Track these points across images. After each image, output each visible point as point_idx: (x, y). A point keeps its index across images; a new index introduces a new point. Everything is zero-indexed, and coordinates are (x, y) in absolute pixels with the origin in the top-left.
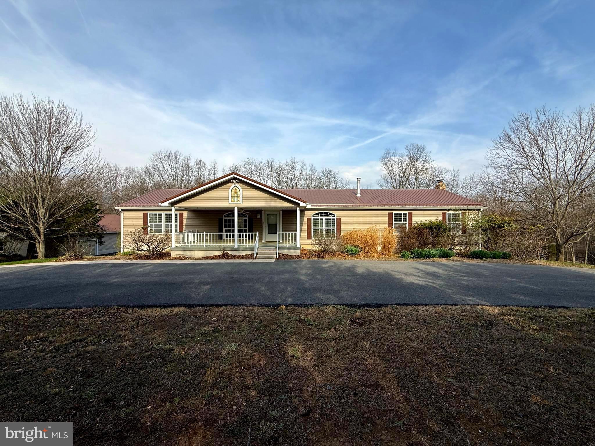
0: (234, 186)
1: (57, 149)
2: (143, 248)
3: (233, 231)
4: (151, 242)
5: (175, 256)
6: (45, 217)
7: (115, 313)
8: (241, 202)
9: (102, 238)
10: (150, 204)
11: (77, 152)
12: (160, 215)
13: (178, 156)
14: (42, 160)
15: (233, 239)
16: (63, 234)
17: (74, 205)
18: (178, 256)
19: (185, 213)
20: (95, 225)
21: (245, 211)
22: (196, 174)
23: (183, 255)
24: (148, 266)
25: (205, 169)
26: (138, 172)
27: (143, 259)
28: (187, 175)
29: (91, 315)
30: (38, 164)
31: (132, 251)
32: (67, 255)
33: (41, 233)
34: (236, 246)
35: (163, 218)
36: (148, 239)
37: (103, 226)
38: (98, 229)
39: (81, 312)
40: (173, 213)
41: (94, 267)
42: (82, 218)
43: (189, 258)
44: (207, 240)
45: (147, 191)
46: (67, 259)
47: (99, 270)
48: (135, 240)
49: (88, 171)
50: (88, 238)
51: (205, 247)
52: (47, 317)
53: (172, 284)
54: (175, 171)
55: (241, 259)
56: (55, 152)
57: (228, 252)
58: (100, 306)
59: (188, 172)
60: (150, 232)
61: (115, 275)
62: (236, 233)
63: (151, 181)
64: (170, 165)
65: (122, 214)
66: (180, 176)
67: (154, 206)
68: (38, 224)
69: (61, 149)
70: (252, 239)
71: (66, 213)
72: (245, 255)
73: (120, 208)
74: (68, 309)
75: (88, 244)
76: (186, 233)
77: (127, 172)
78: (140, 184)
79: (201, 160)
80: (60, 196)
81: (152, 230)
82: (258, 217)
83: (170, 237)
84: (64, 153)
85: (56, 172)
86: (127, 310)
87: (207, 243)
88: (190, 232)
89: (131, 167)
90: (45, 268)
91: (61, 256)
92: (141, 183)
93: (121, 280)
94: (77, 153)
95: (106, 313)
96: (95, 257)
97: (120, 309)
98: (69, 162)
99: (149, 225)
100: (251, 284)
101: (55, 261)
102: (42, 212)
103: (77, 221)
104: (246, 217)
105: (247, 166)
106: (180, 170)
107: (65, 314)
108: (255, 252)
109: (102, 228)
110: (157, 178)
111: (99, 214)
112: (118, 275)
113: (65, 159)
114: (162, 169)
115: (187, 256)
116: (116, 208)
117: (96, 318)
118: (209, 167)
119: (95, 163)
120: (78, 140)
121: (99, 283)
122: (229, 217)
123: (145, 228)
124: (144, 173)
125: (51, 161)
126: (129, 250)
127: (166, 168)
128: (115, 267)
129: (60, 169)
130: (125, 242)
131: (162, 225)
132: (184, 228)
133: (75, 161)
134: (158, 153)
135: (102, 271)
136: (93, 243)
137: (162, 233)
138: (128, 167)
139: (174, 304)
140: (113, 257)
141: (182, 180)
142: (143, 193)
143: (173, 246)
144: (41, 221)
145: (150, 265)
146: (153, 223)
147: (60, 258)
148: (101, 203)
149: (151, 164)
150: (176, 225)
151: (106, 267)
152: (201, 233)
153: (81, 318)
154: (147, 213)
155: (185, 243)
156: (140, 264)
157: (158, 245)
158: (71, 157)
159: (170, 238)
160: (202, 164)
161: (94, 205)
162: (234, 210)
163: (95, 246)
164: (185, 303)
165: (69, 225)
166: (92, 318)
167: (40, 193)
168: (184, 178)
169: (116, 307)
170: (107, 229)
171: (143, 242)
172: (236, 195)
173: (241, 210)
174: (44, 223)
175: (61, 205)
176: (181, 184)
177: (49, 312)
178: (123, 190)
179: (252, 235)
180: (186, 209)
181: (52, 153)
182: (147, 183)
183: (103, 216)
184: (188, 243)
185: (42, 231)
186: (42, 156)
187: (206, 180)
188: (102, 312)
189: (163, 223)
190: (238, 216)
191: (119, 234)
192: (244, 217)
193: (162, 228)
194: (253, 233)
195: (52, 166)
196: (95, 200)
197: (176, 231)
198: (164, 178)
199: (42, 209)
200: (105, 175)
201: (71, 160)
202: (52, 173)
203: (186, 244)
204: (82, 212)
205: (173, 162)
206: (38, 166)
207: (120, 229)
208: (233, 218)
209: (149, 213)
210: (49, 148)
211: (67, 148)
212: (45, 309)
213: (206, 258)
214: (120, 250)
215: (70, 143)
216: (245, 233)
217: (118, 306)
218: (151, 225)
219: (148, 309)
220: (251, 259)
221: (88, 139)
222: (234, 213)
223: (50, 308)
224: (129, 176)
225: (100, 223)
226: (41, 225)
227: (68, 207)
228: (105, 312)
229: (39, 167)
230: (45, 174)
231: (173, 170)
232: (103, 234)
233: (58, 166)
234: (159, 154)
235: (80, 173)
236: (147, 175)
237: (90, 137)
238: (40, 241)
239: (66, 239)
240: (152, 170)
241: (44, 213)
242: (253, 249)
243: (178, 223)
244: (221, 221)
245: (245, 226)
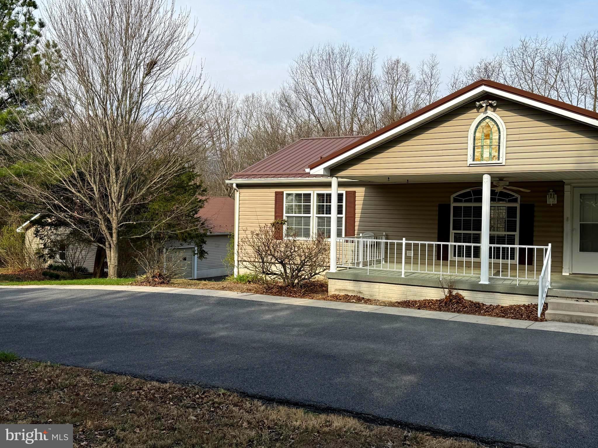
0: (482, 116)
1: (137, 68)
2: (273, 268)
3: (477, 239)
4: (288, 257)
5: (337, 293)
6: (119, 199)
7: (220, 404)
8: (502, 160)
9: (204, 245)
10: (287, 172)
11: (166, 71)
12: (308, 196)
13: (347, 59)
14: (116, 92)
15: (477, 260)
16: (144, 232)
17: (160, 177)
18: (342, 294)
19: (360, 192)
20: (193, 217)
21: (511, 184)
22: (386, 98)
23: (353, 291)
24: (282, 310)
25: (407, 82)
26: (268, 103)
27: (272, 294)
28: (365, 101)
29: (180, 399)
30: (110, 100)
31: (253, 273)
32: (149, 275)
33: (114, 231)
34: (484, 281)
35: (314, 203)
36: (283, 249)
37: (206, 220)
38: (197, 225)
39: (166, 391)
40: (334, 191)
41: (189, 303)
42: (173, 203)
43: (368, 301)
44: (408, 258)
45: (283, 143)
46: (148, 282)
47: (198, 309)
48: (258, 251)
49: (184, 107)
50: (181, 242)
51: (403, 276)
52: (116, 389)
53: (330, 356)
54: (340, 95)
55: (497, 315)
56: (135, 74)
57: (461, 292)
58: (195, 383)
59: (367, 93)
60: (288, 235)
61: (222, 321)
62: (485, 245)
63: (292, 121)
64: (331, 82)
65: (237, 195)
66: (350, 105)
67: (295, 175)
68: (109, 213)
69: (142, 67)
70: (531, 263)
71: (149, 192)
72: (511, 307)
73: (234, 182)
74: (146, 380)
75: (182, 254)
76: (361, 240)
77: (248, 106)
78: (270, 130)
79: (398, 62)
80: (141, 159)
81: (291, 229)
82: (552, 201)
83: (327, 247)
84: (147, 75)
85: (135, 112)
86: (242, 400)
87: (408, 266)
88: (369, 237)
89: (255, 94)
90: (118, 295)
91: (140, 275)
92: (272, 128)
93: (232, 333)
94: (165, 73)
95: (204, 401)
96: (191, 282)
97: (230, 396)
98: (154, 91)
99: (285, 218)
100: (529, 390)
101: (132, 284)
102: (115, 189)
103: (166, 209)
104: (515, 200)
105: (520, 62)
106: (351, 90)
107: (140, 389)
108: (540, 301)
109: (203, 224)
110: (303, 113)
111: (199, 194)
112: (227, 322)
113: (149, 86)
114: (313, 92)
115: (362, 296)
116: (227, 182)
117: (188, 408)
118: (418, 77)
119: (194, 89)
120: (168, 45)
121: (195, 335)
122: (466, 201)
123: (278, 225)
124: (278, 105)
125: (129, 92)
126: (248, 272)
127: (321, 87)
128: (223, 305)
129: (141, 107)
130: (241, 255)
131: (311, 218)
132: (356, 228)
133: (164, 89)
134: (306, 56)
135: (202, 311)
136: (188, 254)
137: (310, 239)
138: (250, 95)
139: (334, 406)
140: (221, 284)
141: (354, 114)
142: (276, 149)
143: (333, 269)
144: (114, 208)
145: (286, 309)
146: (294, 215)
147: (139, 278)
148: (204, 173)
149: (292, 83)
150: (339, 220)
151: (209, 304)
152: (396, 241)
153: (165, 402)
154: (283, 192)
155: (358, 264)
156: (268, 304)
157: (303, 264)
158: (157, 82)
159: (326, 250)
160: (400, 69)
161: (191, 177)
162: (481, 184)
163: (192, 260)
164: (358, 409)
165: (154, 216)
166: (182, 407)
167: (113, 156)
168: (359, 110)
169: (223, 391)
170: (212, 226)
171: (273, 256)
172: (488, 141)
173: (502, 183)
174: (117, 211)
175: (142, 178)
176: (352, 123)
177: (120, 380)
178: (240, 146)
179: (531, 251)
180: (361, 182)
181: (129, 78)
182: (284, 126)
183: (206, 200)
184: (365, 264)
185: (114, 225)
186: (115, 85)
187: (409, 111)
188: (197, 396)
189: (314, 214)
190: (492, 199)
191: (232, 236)
192: (510, 201)
193: (311, 227)
194: (535, 247)
195: (130, 102)
196: (193, 167)
197: (339, 234)
198: (317, 112)
199: (115, 185)
200: (210, 114)
201: (158, 89)
202: (130, 116)
203: (361, 266)
204: (173, 192)
205: (337, 73)
206: (110, 104)
207: (233, 226)
208: (477, 205)
209: (286, 191)
210: (125, 68)
211: (152, 64)
212: (113, 372)
213: (406, 304)
214: (233, 270)
215: (157, 54)
216: (510, 246)
217: (225, 389)
218: (290, 220)
219: (281, 408)
220: (529, 318)
221: (184, 41)
222: (480, 192)
223: (120, 374)
224: (252, 115)
225: (202, 213)
226: (114, 215)
227: (151, 181)
228: (202, 398)
229: (112, 106)
230: (120, 118)
231: (335, 93)
232: (205, 235)
233: (137, 102)
234: (309, 57)
235: (171, 114)
236: (284, 108)
237: (186, 38)
238: (112, 246)
239: (148, 243)
240: (293, 97)
241: (117, 193)
242: (533, 292)
243: (343, 215)
244: (444, 210)
245: (511, 227)
